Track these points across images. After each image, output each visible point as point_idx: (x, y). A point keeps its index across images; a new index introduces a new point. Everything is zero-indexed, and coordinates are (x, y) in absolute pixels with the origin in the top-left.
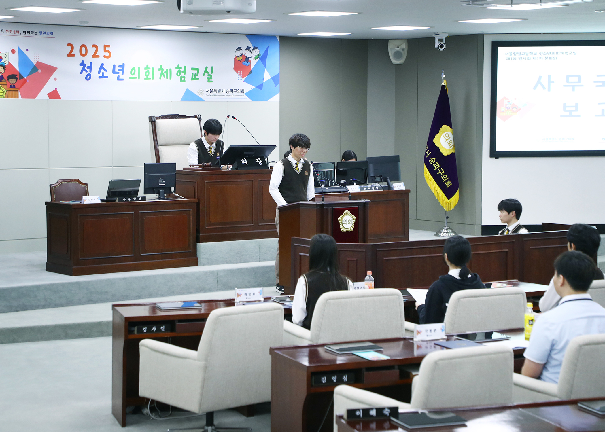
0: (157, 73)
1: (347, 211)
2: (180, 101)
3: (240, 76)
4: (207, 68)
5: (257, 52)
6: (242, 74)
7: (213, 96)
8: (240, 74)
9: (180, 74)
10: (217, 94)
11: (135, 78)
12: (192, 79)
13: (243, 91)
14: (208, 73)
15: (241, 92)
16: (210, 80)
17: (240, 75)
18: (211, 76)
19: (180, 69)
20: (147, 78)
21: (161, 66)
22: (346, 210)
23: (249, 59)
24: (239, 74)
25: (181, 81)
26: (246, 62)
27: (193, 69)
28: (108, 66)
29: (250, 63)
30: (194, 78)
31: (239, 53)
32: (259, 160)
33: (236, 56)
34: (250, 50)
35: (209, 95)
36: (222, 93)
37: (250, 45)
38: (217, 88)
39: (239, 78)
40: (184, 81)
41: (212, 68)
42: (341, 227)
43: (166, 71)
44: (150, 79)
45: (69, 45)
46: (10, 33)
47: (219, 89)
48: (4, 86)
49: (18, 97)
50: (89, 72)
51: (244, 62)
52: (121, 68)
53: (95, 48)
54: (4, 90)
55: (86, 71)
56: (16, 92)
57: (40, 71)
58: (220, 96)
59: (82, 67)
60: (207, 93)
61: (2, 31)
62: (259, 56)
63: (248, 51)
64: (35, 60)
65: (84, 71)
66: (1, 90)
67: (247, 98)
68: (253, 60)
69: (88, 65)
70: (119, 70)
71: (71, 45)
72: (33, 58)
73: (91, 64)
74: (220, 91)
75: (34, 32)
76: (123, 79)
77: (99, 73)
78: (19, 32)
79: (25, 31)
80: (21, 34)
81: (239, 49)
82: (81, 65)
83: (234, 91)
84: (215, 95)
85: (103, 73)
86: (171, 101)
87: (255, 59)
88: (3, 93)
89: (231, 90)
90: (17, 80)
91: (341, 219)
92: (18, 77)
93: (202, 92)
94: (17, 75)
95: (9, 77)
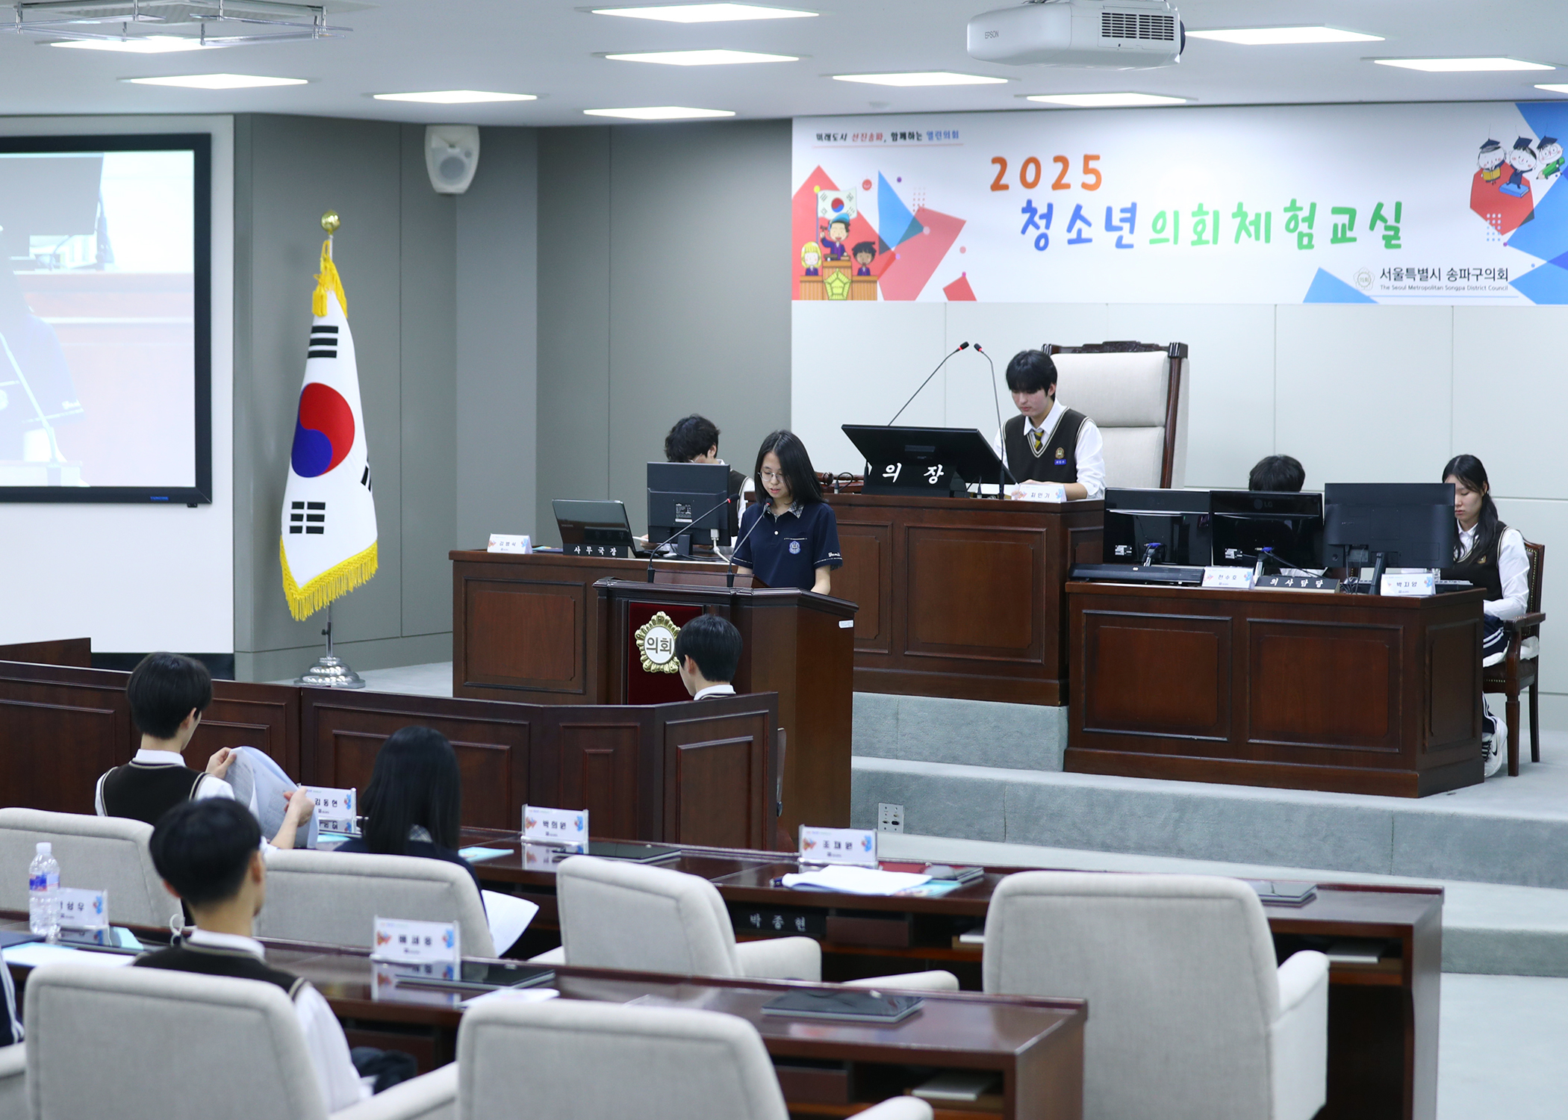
0: (1229, 226)
1: (662, 614)
2: (1301, 303)
3: (1492, 229)
4: (1380, 206)
5: (1553, 153)
6: (1499, 222)
7: (1405, 288)
8: (1494, 222)
9: (1296, 226)
10: (1418, 282)
11: (1167, 240)
12: (1335, 240)
13: (1503, 274)
14: (1384, 220)
15: (1497, 276)
16: (1392, 240)
17: (1496, 226)
18: (1397, 230)
19: (1298, 213)
20: (1199, 241)
21: (1240, 206)
22: (663, 612)
23: (1524, 175)
24: (1491, 223)
25: (1301, 246)
26: (1513, 187)
27: (1336, 211)
28: (1094, 212)
29: (1529, 188)
30: (1340, 236)
31: (1492, 158)
32: (936, 471)
33: (1482, 169)
34: (1530, 149)
35: (1391, 288)
36: (1433, 281)
37: (1527, 133)
38: (1417, 266)
39: (1491, 234)
40: (1310, 246)
41: (1398, 206)
42: (642, 658)
43: (1253, 218)
44: (1207, 242)
45: (995, 160)
46: (862, 140)
47: (1423, 270)
48: (846, 270)
49: (875, 298)
50: (1042, 230)
51: (1508, 184)
52: (1128, 215)
53: (1060, 166)
54: (845, 280)
55: (1037, 227)
56: (872, 285)
57: (926, 231)
58: (1425, 288)
59: (1027, 216)
60: (1385, 281)
61: (844, 137)
62: (1557, 166)
63: (1524, 150)
64: (914, 205)
65: (1031, 228)
66: (838, 281)
67: (1517, 297)
68: (1537, 178)
69: (1042, 209)
70: (1122, 220)
71: (1001, 161)
72: (911, 199)
73: (1050, 207)
74: (1425, 274)
75: (915, 134)
76: (1131, 246)
77: (1069, 230)
78: (882, 136)
79: (895, 132)
80: (885, 141)
81: (1490, 147)
82: (1024, 211)
83: (1473, 275)
84: (1411, 288)
85: (1080, 231)
86: (1276, 305)
87: (1544, 176)
88: (843, 289)
89: (1463, 272)
90: (873, 255)
91: (643, 634)
92: (876, 247)
93: (1367, 276)
94: (874, 243)
95: (858, 249)
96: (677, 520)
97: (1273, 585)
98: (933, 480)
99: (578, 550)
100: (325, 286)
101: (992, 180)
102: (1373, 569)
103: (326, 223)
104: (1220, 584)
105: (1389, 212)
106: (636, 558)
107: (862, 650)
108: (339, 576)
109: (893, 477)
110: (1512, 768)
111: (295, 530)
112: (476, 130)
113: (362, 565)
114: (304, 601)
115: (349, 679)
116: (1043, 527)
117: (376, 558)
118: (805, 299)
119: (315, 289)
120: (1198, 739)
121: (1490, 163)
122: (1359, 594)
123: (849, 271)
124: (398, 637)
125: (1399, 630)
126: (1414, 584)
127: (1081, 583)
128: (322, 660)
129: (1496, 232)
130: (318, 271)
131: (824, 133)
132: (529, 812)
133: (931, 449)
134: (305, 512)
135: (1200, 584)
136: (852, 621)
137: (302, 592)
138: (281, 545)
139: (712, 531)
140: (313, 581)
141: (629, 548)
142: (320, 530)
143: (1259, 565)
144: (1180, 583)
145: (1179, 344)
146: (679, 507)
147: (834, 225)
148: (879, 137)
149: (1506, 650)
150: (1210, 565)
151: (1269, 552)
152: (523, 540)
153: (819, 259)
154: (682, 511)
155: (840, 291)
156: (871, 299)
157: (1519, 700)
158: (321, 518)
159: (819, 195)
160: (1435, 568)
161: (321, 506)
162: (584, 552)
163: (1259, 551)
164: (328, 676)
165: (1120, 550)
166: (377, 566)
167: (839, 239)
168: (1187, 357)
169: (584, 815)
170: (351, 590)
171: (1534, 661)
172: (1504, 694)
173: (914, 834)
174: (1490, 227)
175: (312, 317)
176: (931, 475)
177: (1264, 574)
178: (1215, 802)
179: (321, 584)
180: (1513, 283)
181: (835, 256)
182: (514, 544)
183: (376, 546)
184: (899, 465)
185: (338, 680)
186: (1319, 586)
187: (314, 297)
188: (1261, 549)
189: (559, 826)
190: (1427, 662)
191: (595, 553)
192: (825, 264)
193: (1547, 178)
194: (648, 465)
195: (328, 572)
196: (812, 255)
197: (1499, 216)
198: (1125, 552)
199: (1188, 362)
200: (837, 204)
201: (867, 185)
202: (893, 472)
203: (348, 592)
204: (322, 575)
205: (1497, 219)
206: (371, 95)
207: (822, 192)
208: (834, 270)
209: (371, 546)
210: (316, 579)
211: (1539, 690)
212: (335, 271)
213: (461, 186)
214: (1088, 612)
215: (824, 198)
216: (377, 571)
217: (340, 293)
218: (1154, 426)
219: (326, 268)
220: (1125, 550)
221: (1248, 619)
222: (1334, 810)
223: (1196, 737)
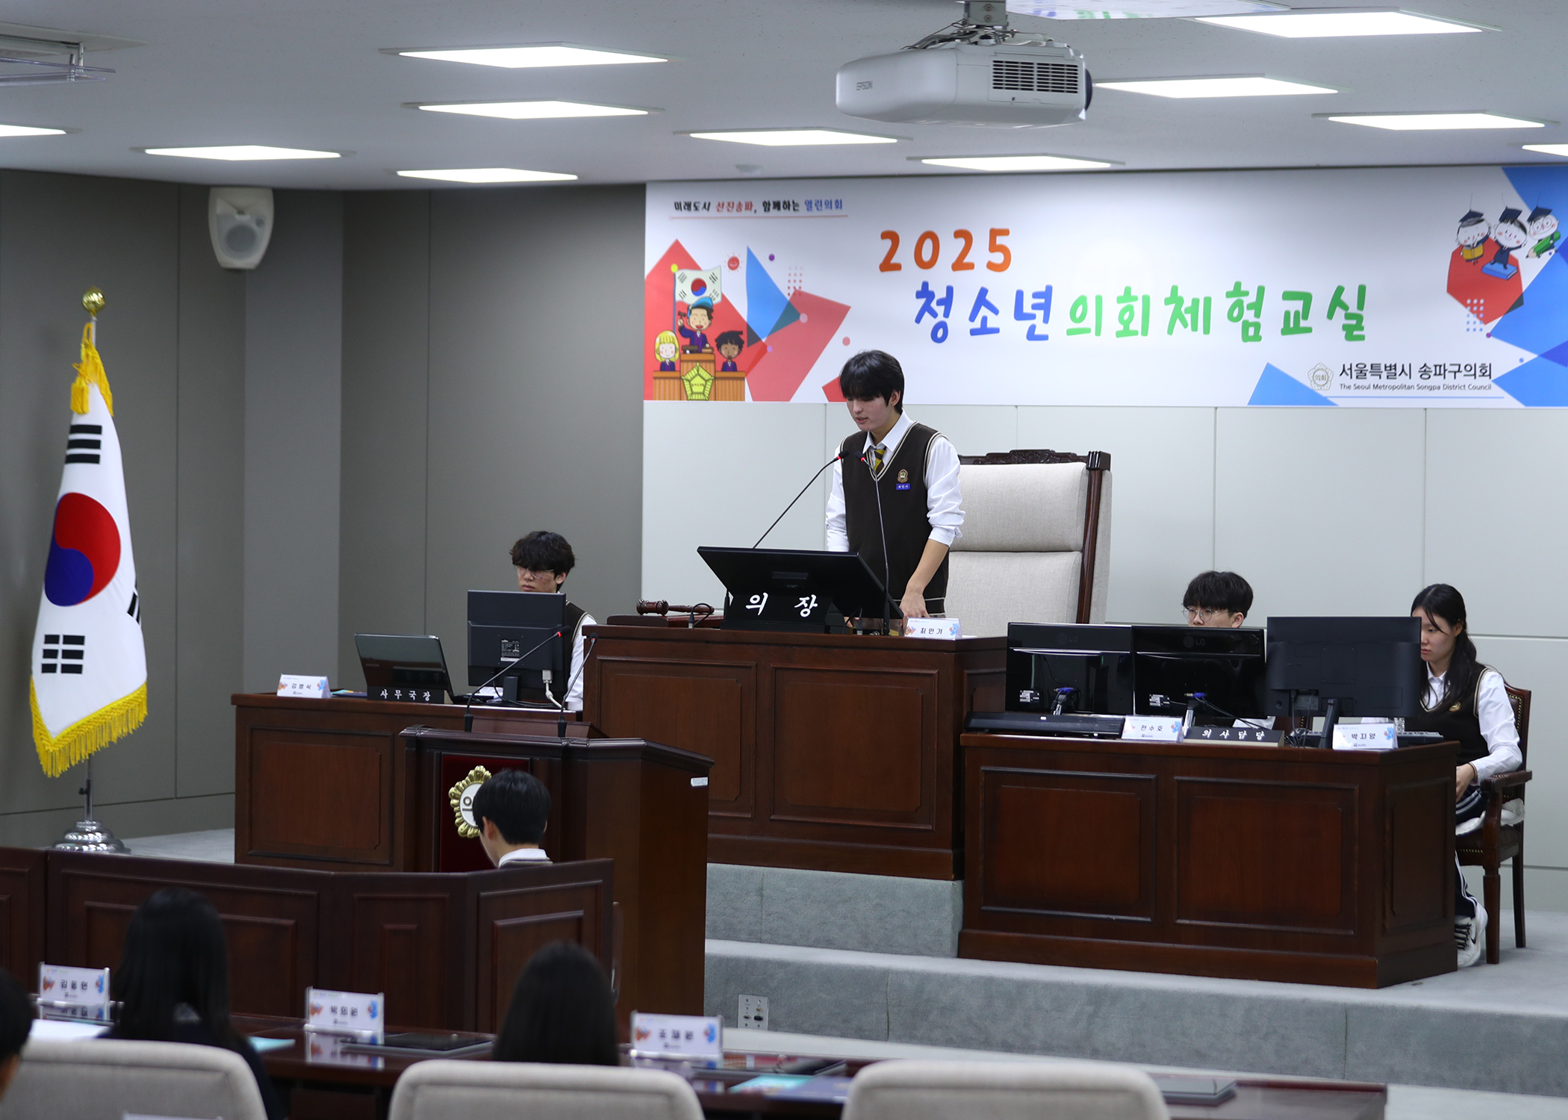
0: (1161, 314)
1: (481, 768)
2: (1246, 405)
3: (1473, 318)
4: (1340, 290)
5: (1547, 226)
6: (1482, 308)
7: (1370, 387)
8: (1475, 308)
9: (1240, 315)
10: (1384, 381)
11: (1087, 331)
12: (1286, 330)
13: (1486, 371)
14: (1345, 307)
15: (1478, 373)
16: (1353, 331)
17: (1477, 313)
18: (1359, 318)
19: (1243, 298)
20: (1126, 332)
21: (1174, 289)
22: (482, 767)
23: (1512, 253)
24: (1472, 311)
25: (1246, 338)
26: (1498, 267)
27: (1288, 296)
28: (1002, 296)
29: (1518, 268)
30: (1293, 326)
31: (1474, 233)
32: (809, 602)
33: (1462, 247)
34: (1519, 222)
35: (1353, 387)
36: (1402, 380)
37: (1516, 202)
38: (1384, 361)
39: (1472, 322)
40: (1257, 338)
41: (1362, 290)
42: (457, 821)
43: (1190, 305)
44: (1135, 333)
45: (886, 235)
46: (728, 210)
47: (1390, 366)
48: (708, 364)
49: (742, 398)
50: (941, 318)
51: (1493, 264)
52: (1042, 301)
53: (961, 242)
54: (707, 376)
55: (934, 315)
56: (739, 382)
57: (804, 318)
58: (1393, 388)
59: (923, 301)
60: (1345, 379)
61: (707, 207)
62: (1551, 242)
63: (1512, 223)
64: (789, 288)
65: (927, 315)
66: (698, 377)
67: (1503, 398)
68: (1527, 257)
69: (940, 294)
70: (1035, 307)
71: (892, 237)
72: (784, 280)
73: (950, 290)
74: (1393, 371)
75: (791, 203)
76: (1045, 338)
77: (972, 318)
78: (752, 205)
79: (767, 201)
80: (755, 211)
81: (1471, 219)
82: (919, 295)
83: (1449, 372)
84: (1376, 387)
85: (984, 320)
86: (1216, 408)
87: (1535, 254)
88: (705, 387)
89: (1438, 368)
90: (740, 348)
91: (458, 792)
92: (744, 337)
93: (1324, 374)
94: (741, 333)
95: (722, 340)
96: (502, 659)
97: (1206, 738)
98: (806, 613)
99: (385, 694)
100: (87, 377)
101: (881, 260)
102: (1324, 718)
103: (89, 302)
104: (1143, 736)
105: (1350, 298)
106: (454, 704)
107: (721, 814)
108: (101, 723)
109: (759, 609)
110: (1492, 955)
111: (48, 669)
112: (270, 193)
113: (128, 711)
114: (57, 754)
115: (111, 847)
116: (934, 669)
117: (145, 703)
118: (659, 399)
119: (74, 380)
120: (1117, 920)
121: (1471, 238)
122: (1306, 747)
123: (712, 365)
124: (172, 799)
125: (1353, 789)
126: (1372, 736)
127: (979, 735)
128: (80, 824)
129: (1478, 321)
130: (79, 360)
131: (683, 201)
132: (316, 997)
133: (803, 576)
134: (61, 647)
135: (1120, 736)
136: (707, 778)
137: (55, 744)
138: (31, 686)
139: (544, 672)
140: (69, 730)
141: (446, 691)
142: (78, 669)
143: (1189, 714)
144: (1096, 735)
145: (1100, 453)
146: (505, 643)
147: (694, 311)
148: (749, 206)
149: (1483, 815)
150: (1132, 714)
151: (1201, 698)
152: (319, 682)
153: (676, 352)
154: (508, 648)
155: (701, 389)
156: (737, 400)
157: (1500, 873)
158: (79, 655)
159: (677, 276)
160: (1398, 718)
161: (79, 640)
162: (391, 696)
163: (1190, 697)
164: (86, 843)
165: (1026, 696)
166: (145, 712)
167: (700, 327)
168: (1109, 470)
169: (378, 1000)
170: (114, 740)
171: (1519, 828)
172: (1482, 867)
173: (781, 1031)
174: (1471, 315)
175: (70, 414)
176: (803, 607)
177: (1196, 725)
178: (1136, 993)
179: (79, 734)
180: (1500, 382)
181: (695, 348)
182: (309, 687)
183: (145, 689)
184: (766, 595)
185: (98, 848)
186: (1259, 738)
187: (73, 393)
188: (1192, 695)
189: (349, 1012)
190: (1388, 828)
191: (405, 697)
192: (684, 357)
193: (1539, 257)
194: (469, 593)
195: (88, 719)
196: (667, 346)
197: (1482, 301)
198: (1031, 698)
199: (1111, 475)
200: (698, 286)
201: (733, 263)
202: (758, 603)
203: (111, 743)
204: (80, 723)
205: (1478, 305)
206: (142, 150)
207: (681, 272)
208: (694, 364)
209: (138, 689)
210: (72, 728)
211: (1525, 863)
212: (99, 361)
213: (251, 260)
214: (988, 769)
215: (682, 281)
216: (146, 718)
217: (104, 386)
218: (1071, 551)
219: (87, 356)
220: (1032, 696)
221: (1176, 778)
222: (1276, 1003)
223: (1114, 917)
